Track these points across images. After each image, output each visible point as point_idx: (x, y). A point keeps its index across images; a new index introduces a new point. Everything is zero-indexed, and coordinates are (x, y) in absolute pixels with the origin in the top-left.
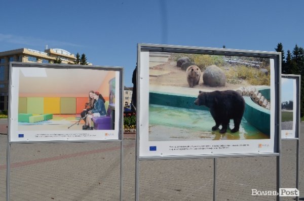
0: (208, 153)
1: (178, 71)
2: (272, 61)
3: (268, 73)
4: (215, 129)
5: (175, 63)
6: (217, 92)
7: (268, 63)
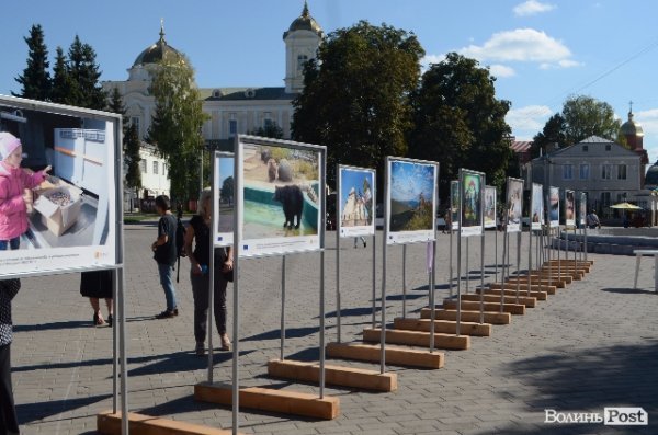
0: (281, 251)
1: (262, 164)
2: (320, 155)
3: (317, 167)
4: (285, 225)
5: (260, 156)
6: (287, 187)
7: (317, 156)
